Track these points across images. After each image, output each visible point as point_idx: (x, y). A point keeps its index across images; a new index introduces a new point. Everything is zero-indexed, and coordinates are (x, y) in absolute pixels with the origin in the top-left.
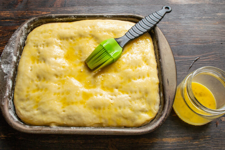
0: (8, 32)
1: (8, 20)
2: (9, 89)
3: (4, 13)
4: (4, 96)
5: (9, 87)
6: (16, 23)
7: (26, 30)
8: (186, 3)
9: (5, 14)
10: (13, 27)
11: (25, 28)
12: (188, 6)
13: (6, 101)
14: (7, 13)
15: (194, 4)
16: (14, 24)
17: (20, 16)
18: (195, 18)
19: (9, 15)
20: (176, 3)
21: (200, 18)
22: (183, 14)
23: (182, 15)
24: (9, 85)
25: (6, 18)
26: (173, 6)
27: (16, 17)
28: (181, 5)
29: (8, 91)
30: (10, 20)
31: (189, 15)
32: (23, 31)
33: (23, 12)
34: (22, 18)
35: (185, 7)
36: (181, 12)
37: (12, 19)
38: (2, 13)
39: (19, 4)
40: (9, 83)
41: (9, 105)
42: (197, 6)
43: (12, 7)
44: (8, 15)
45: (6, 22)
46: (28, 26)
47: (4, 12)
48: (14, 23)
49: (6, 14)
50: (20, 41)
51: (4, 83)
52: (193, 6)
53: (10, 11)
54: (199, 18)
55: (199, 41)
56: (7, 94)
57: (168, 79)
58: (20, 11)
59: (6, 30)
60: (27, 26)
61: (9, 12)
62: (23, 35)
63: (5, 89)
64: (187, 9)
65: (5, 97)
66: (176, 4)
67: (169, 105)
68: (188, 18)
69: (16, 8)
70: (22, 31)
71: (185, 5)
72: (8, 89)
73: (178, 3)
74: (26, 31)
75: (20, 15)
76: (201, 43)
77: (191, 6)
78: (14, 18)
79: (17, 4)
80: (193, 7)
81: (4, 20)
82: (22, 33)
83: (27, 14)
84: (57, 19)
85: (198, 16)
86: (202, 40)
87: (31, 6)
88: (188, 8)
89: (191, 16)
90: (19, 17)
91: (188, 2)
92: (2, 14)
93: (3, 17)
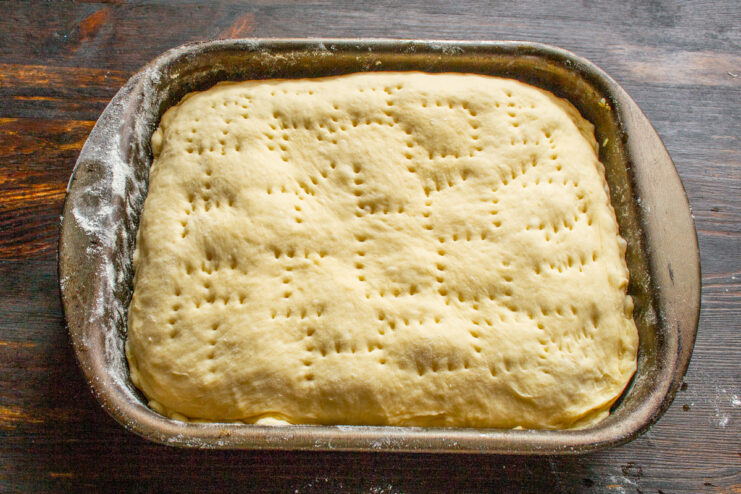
0: (39, 142)
1: (42, 99)
2: (105, 292)
3: (30, 71)
4: (89, 315)
5: (106, 284)
6: (68, 109)
7: (153, 90)
8: (683, 82)
9: (33, 76)
10: (57, 123)
11: (153, 84)
12: (692, 93)
13: (97, 334)
14: (39, 70)
15: (713, 88)
16: (61, 113)
17: (83, 86)
18: (716, 137)
19: (46, 81)
20: (649, 76)
21: (733, 138)
22: (673, 121)
23: (667, 123)
24: (105, 277)
25: (35, 92)
26: (635, 87)
27: (70, 89)
28: (666, 87)
29: (102, 299)
30: (47, 99)
31: (692, 127)
32: (147, 95)
33: (95, 72)
34: (93, 95)
35: (678, 95)
36: (665, 114)
37: (53, 93)
38: (22, 69)
39: (83, 41)
40: (105, 270)
41: (107, 350)
42: (725, 94)
43: (56, 53)
44: (44, 78)
45: (32, 103)
46: (162, 78)
47: (26, 67)
48: (60, 108)
49: (36, 74)
50: (137, 129)
51: (87, 271)
52: (709, 93)
53: (49, 64)
54: (726, 137)
55: (722, 222)
56: (100, 311)
57: (669, 266)
58: (86, 69)
59: (30, 134)
60: (158, 78)
61: (45, 67)
62: (143, 110)
63: (93, 292)
64: (686, 102)
65: (92, 320)
66: (648, 81)
67: (678, 353)
68: (688, 136)
69: (71, 57)
70: (143, 95)
71: (681, 87)
72: (101, 294)
73: (655, 79)
74: (153, 94)
75: (83, 83)
76: (729, 232)
77: (702, 94)
78: (65, 91)
79: (76, 43)
80: (709, 96)
81: (25, 95)
82: (141, 101)
83: (108, 81)
84: (264, 56)
85: (727, 133)
86: (734, 222)
87: (126, 52)
88: (690, 98)
89: (698, 131)
90: (80, 91)
91: (693, 78)
92: (22, 73)
93: (23, 84)
